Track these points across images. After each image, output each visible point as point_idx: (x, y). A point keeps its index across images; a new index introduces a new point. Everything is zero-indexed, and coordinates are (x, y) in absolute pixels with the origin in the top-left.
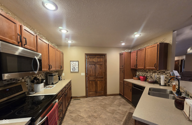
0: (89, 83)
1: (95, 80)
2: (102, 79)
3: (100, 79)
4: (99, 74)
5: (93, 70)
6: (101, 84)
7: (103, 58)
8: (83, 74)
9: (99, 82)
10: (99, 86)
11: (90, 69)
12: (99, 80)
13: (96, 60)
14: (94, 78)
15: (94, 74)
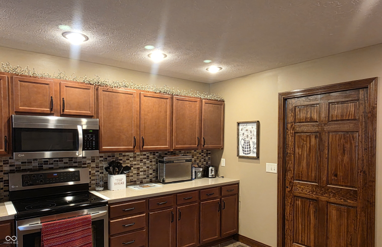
0: (293, 205)
1: (314, 197)
3: (342, 201)
5: (308, 155)
6: (344, 221)
7: (359, 100)
11: (297, 149)
13: (324, 115)
14: (313, 191)
15: (313, 175)
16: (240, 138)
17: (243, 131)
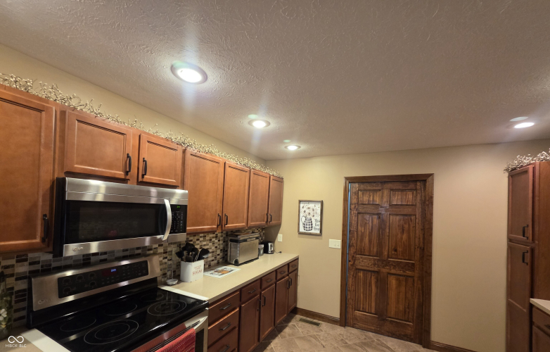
0: (355, 277)
1: (376, 269)
2: (408, 273)
3: (401, 272)
4: (396, 250)
5: (371, 233)
6: (403, 289)
7: (416, 190)
8: (336, 244)
9: (393, 282)
10: (392, 294)
11: (359, 228)
12: (393, 271)
13: (385, 200)
14: (374, 264)
15: (375, 250)
16: (301, 215)
17: (305, 209)
